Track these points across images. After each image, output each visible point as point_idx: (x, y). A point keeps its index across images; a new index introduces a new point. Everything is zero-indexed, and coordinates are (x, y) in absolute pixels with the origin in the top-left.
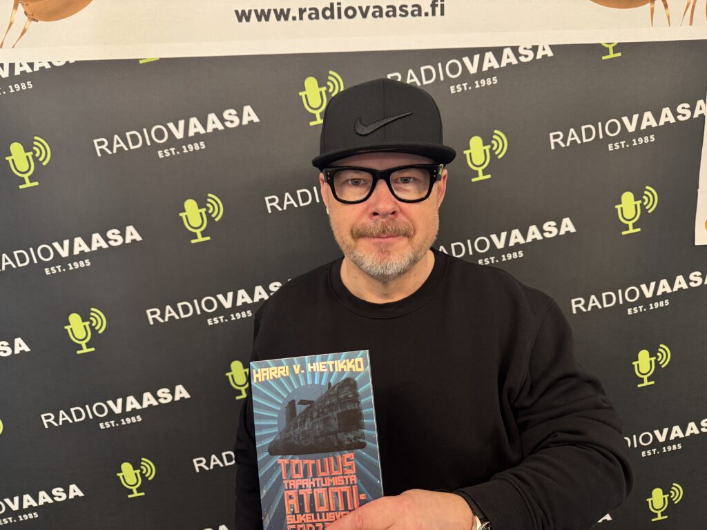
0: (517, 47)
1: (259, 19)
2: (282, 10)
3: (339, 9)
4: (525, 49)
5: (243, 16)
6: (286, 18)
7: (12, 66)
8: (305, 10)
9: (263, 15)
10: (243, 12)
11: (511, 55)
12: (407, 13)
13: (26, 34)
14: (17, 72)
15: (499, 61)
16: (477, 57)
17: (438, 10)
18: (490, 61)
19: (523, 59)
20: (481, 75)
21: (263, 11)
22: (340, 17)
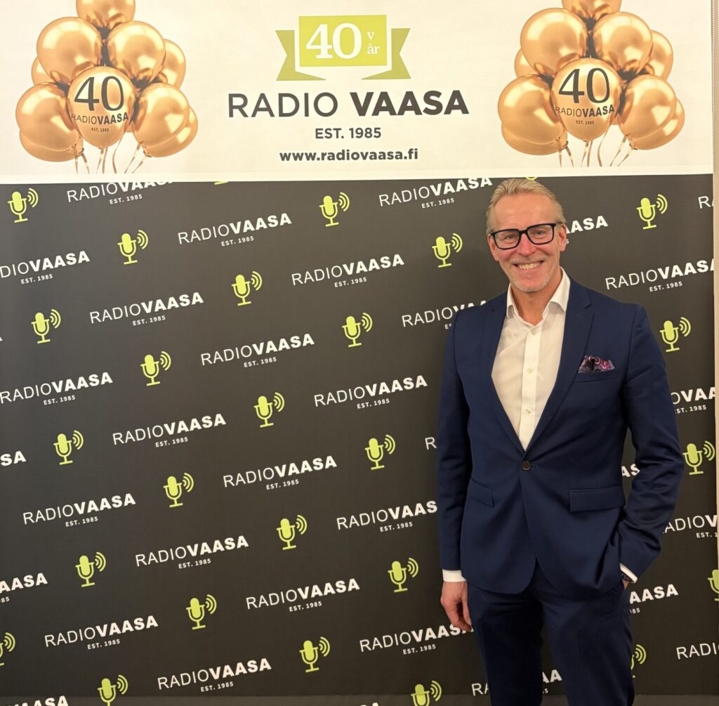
0: (468, 179)
1: (295, 159)
2: (311, 154)
3: (348, 154)
4: (473, 180)
5: (285, 157)
6: (313, 159)
7: (131, 184)
8: (326, 154)
9: (298, 157)
10: (285, 154)
11: (463, 184)
12: (392, 158)
13: (142, 165)
14: (133, 188)
15: (455, 188)
16: (439, 186)
17: (413, 155)
18: (449, 188)
19: (471, 187)
20: (442, 196)
21: (298, 154)
22: (348, 159)
